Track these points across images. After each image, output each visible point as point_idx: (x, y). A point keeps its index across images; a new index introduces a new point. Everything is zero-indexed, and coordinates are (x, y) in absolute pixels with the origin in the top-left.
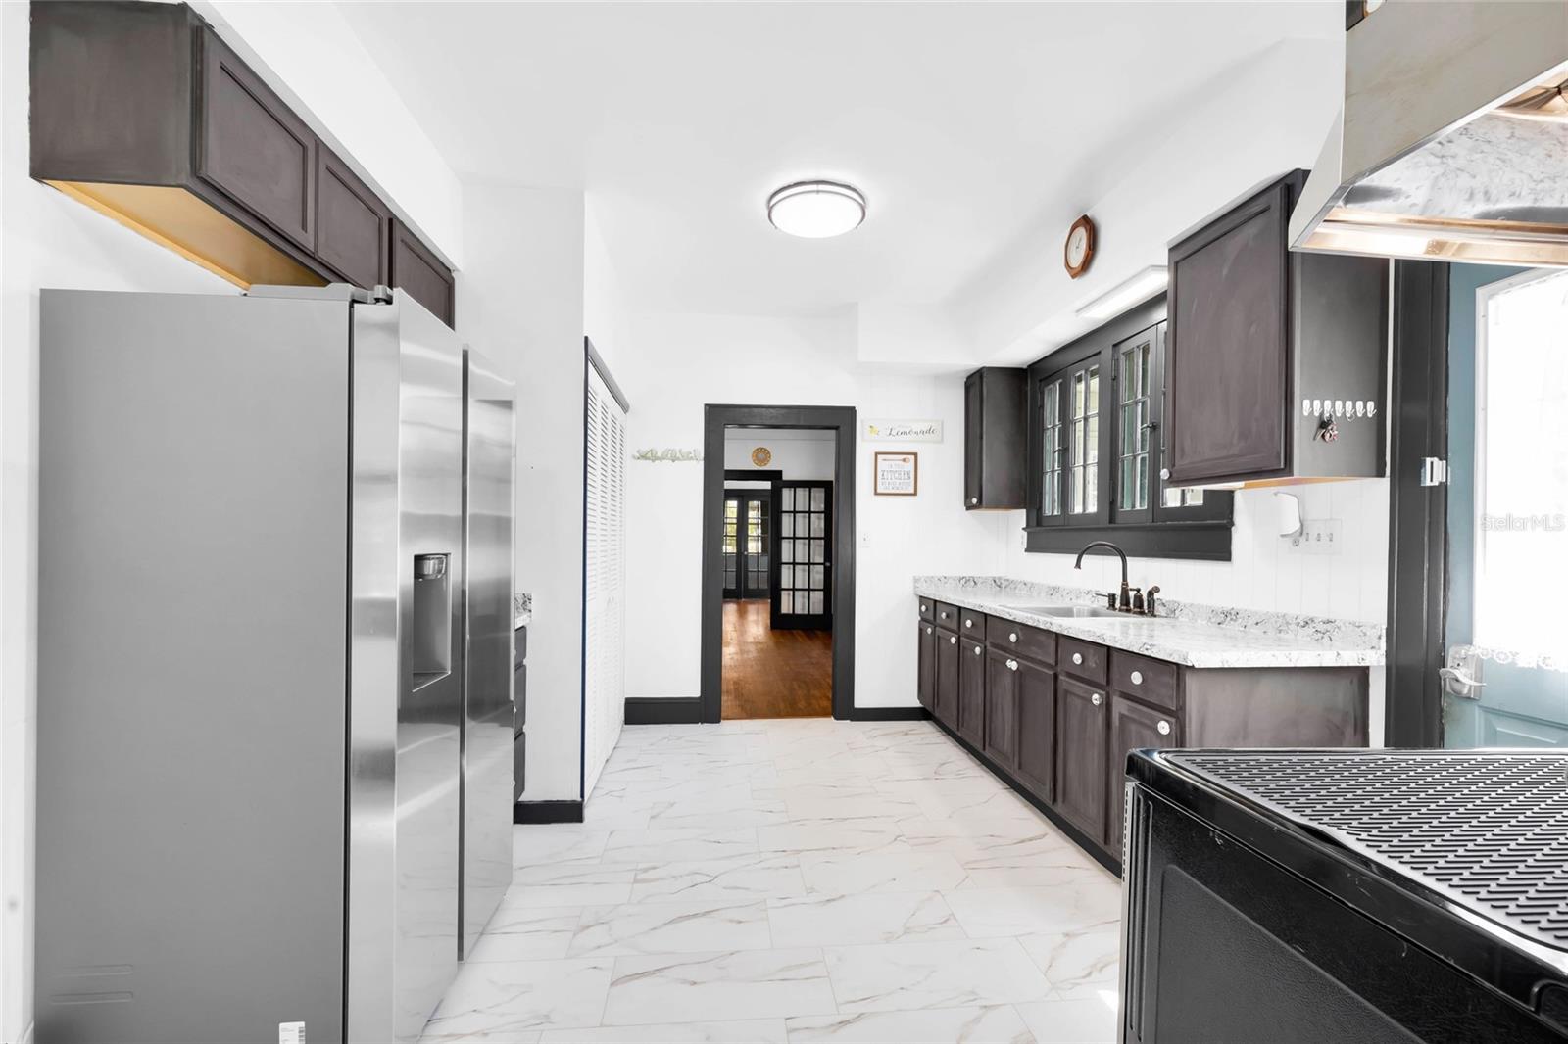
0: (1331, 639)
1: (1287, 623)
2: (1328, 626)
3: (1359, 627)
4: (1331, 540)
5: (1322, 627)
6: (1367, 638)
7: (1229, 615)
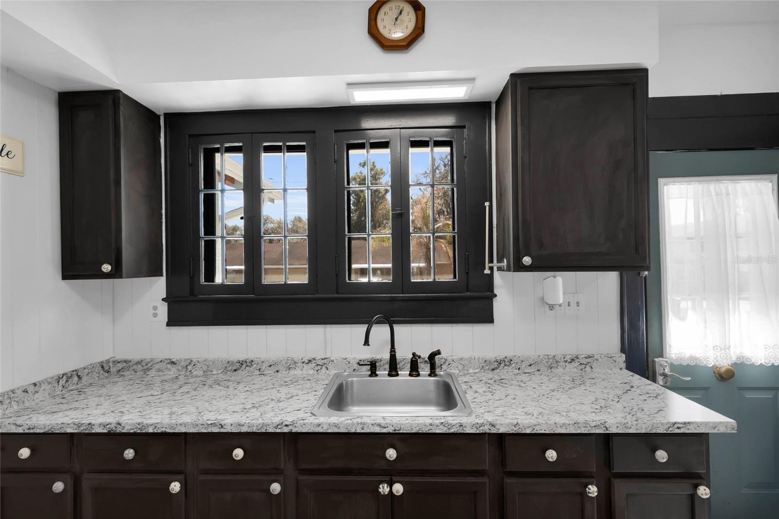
0: (592, 368)
1: (557, 362)
2: (589, 360)
3: (611, 357)
4: (578, 306)
5: (584, 361)
6: (617, 364)
7: (501, 363)
